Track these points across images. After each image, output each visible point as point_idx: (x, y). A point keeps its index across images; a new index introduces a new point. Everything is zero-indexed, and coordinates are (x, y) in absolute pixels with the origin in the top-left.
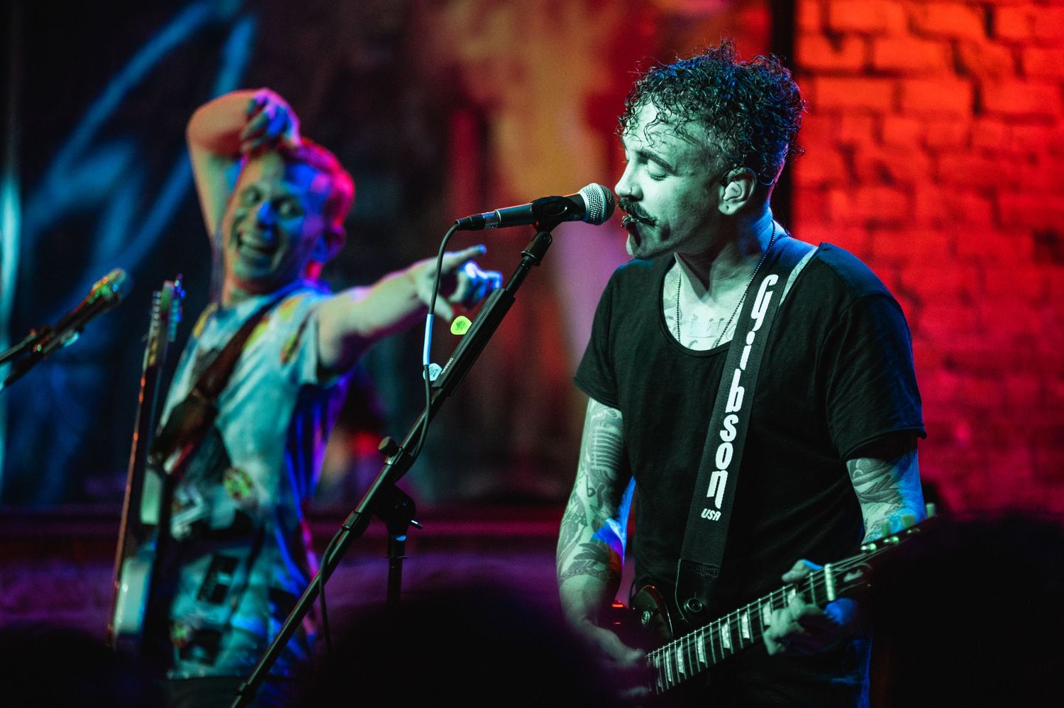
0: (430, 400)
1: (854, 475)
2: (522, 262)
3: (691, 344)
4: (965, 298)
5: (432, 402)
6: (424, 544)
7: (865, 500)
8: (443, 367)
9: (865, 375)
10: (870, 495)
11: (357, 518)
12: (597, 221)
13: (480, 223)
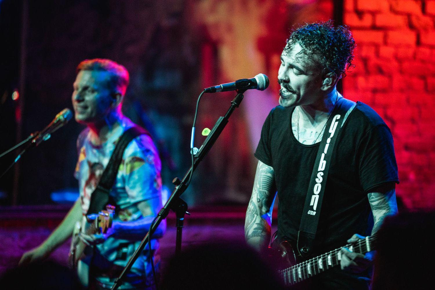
0: (194, 162)
1: (371, 198)
2: (232, 106)
3: (303, 142)
4: (413, 121)
5: (195, 163)
6: (192, 222)
7: (375, 208)
8: (199, 149)
9: (376, 158)
10: (378, 206)
11: (164, 210)
12: (262, 89)
13: (214, 90)
